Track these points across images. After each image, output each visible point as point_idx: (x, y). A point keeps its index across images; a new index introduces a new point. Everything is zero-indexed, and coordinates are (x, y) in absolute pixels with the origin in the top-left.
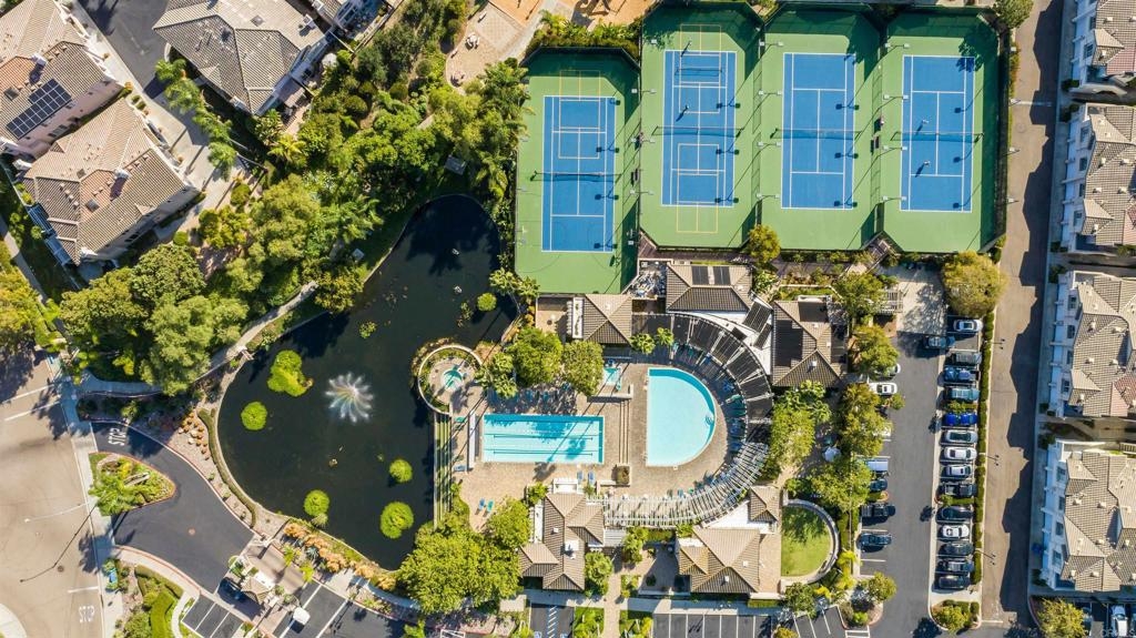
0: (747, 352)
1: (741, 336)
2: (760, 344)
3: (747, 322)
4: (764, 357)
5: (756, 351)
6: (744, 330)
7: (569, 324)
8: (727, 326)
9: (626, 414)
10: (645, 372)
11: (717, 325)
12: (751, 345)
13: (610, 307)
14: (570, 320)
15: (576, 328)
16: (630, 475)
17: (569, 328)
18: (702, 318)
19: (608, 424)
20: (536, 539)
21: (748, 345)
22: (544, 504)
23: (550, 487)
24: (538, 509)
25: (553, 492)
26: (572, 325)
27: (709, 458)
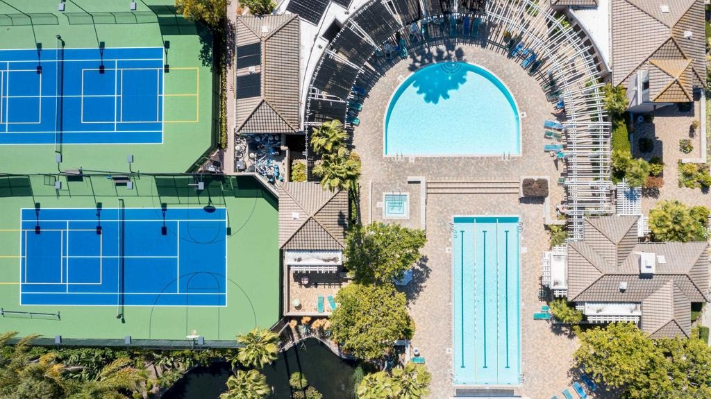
0: (357, 18)
1: (335, 27)
3: (315, 18)
5: (356, 5)
6: (326, 22)
7: (323, 270)
8: (320, 47)
9: (449, 186)
10: (390, 161)
11: (319, 61)
12: (348, 13)
13: (296, 215)
14: (317, 269)
15: (328, 260)
16: (536, 178)
17: (329, 269)
18: (311, 83)
19: (464, 210)
20: (635, 313)
21: (347, 16)
22: (583, 303)
23: (557, 294)
24: (590, 310)
25: (564, 290)
26: (323, 266)
27: (507, 69)
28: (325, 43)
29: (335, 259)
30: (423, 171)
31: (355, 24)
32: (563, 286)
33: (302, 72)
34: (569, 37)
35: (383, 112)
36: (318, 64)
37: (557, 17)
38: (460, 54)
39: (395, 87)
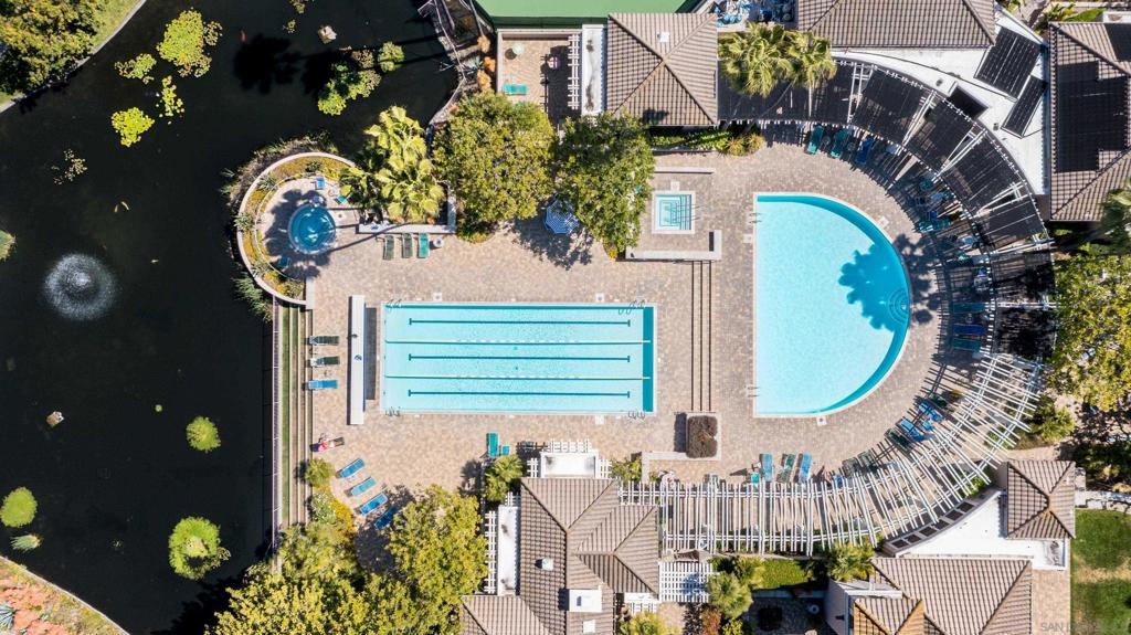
0: (988, 145)
1: (975, 108)
2: (1017, 123)
4: (1028, 153)
5: (1009, 141)
6: (980, 92)
7: (573, 87)
8: (939, 83)
9: (706, 299)
10: (747, 204)
11: (916, 80)
12: (996, 128)
13: (665, 37)
14: (574, 77)
15: (589, 95)
16: (718, 438)
17: (574, 96)
18: (880, 67)
19: (664, 323)
20: (501, 587)
21: (991, 127)
22: (518, 502)
23: (532, 462)
24: (507, 514)
25: (539, 475)
26: (580, 87)
27: (898, 396)
28: (947, 89)
29: (590, 105)
30: (730, 256)
31: (977, 140)
32: (545, 472)
33: (897, 53)
34: (953, 490)
35: (828, 192)
36: (911, 78)
37: (988, 470)
38: (923, 318)
39: (869, 213)
